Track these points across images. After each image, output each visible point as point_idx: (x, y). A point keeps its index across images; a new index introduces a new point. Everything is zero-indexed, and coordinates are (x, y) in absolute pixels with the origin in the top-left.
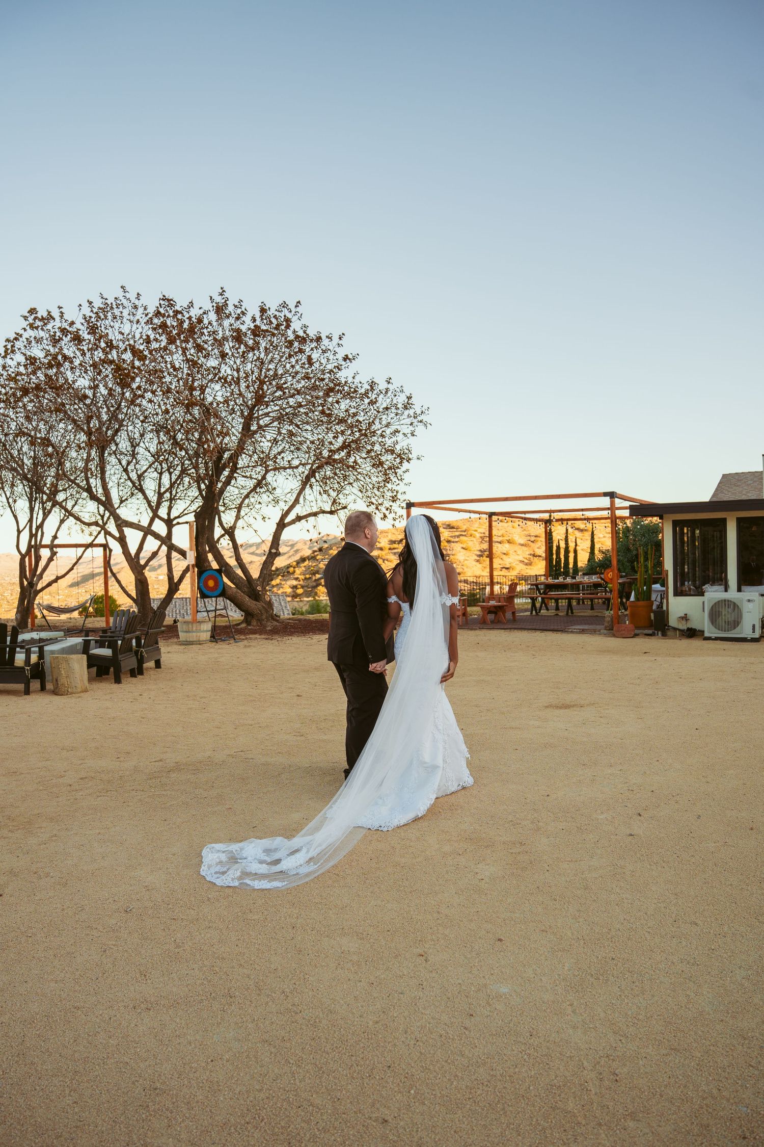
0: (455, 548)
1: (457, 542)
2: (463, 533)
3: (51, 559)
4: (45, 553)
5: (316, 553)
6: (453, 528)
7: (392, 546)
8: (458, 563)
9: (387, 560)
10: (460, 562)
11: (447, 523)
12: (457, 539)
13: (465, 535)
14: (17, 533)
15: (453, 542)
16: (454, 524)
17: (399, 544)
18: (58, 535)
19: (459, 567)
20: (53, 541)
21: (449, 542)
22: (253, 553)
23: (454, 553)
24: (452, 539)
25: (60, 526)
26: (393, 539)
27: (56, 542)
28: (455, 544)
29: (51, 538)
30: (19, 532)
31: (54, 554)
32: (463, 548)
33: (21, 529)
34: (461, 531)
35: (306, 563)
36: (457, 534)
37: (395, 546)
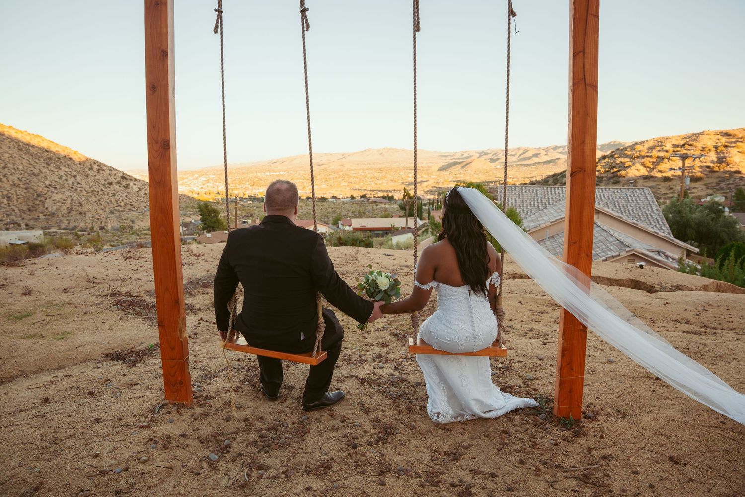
0: (731, 152)
1: (733, 147)
2: (740, 140)
7: (676, 149)
8: (734, 163)
9: (671, 159)
10: (736, 163)
11: (724, 132)
12: (733, 145)
13: (741, 142)
15: (730, 147)
16: (731, 133)
17: (681, 147)
19: (735, 167)
23: (730, 155)
26: (677, 143)
28: (732, 148)
32: (740, 152)
34: (738, 138)
36: (733, 140)
37: (679, 149)
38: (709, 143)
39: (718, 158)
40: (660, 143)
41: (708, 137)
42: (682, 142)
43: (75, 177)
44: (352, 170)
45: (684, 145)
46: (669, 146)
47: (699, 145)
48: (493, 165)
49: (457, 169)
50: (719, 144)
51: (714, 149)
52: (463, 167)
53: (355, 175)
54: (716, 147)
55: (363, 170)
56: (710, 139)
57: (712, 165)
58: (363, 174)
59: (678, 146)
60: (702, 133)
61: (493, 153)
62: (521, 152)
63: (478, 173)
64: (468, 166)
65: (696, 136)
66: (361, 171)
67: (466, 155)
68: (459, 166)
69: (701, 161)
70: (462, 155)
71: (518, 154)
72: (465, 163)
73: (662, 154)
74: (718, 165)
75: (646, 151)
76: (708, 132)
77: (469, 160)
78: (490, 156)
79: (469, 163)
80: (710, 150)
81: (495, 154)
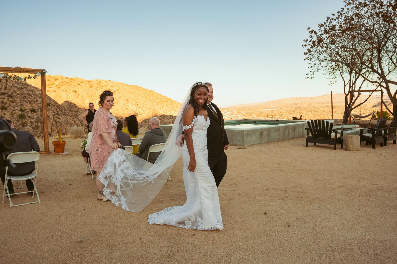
3: (358, 96)
4: (356, 94)
14: (344, 86)
18: (362, 87)
20: (359, 89)
25: (363, 83)
27: (361, 90)
29: (359, 88)
30: (345, 86)
31: (359, 94)
33: (346, 85)
43: (170, 111)
53: (318, 110)
55: (323, 107)
58: (323, 110)
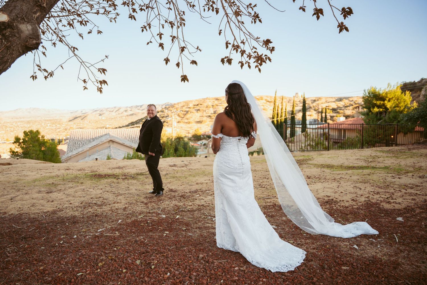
5: (164, 109)
6: (218, 100)
9: (192, 112)
21: (217, 105)
22: (139, 109)
24: (218, 105)
26: (195, 104)
35: (160, 113)
37: (195, 107)
38: (210, 104)
39: (214, 112)
40: (187, 103)
41: (209, 100)
42: (197, 104)
44: (8, 123)
45: (198, 105)
46: (191, 105)
47: (205, 105)
48: (100, 117)
49: (79, 120)
50: (214, 104)
51: (212, 107)
52: (82, 119)
54: (213, 106)
56: (210, 101)
57: (211, 115)
59: (195, 105)
60: (207, 98)
61: (100, 110)
62: (116, 109)
63: (91, 122)
64: (85, 118)
65: (204, 100)
66: (14, 124)
67: (84, 112)
68: (80, 119)
69: (206, 113)
70: (82, 112)
71: (115, 111)
72: (83, 117)
73: (187, 110)
74: (214, 114)
75: (180, 108)
76: (209, 98)
77: (85, 115)
78: (98, 112)
79: (85, 117)
80: (210, 107)
81: (101, 111)
